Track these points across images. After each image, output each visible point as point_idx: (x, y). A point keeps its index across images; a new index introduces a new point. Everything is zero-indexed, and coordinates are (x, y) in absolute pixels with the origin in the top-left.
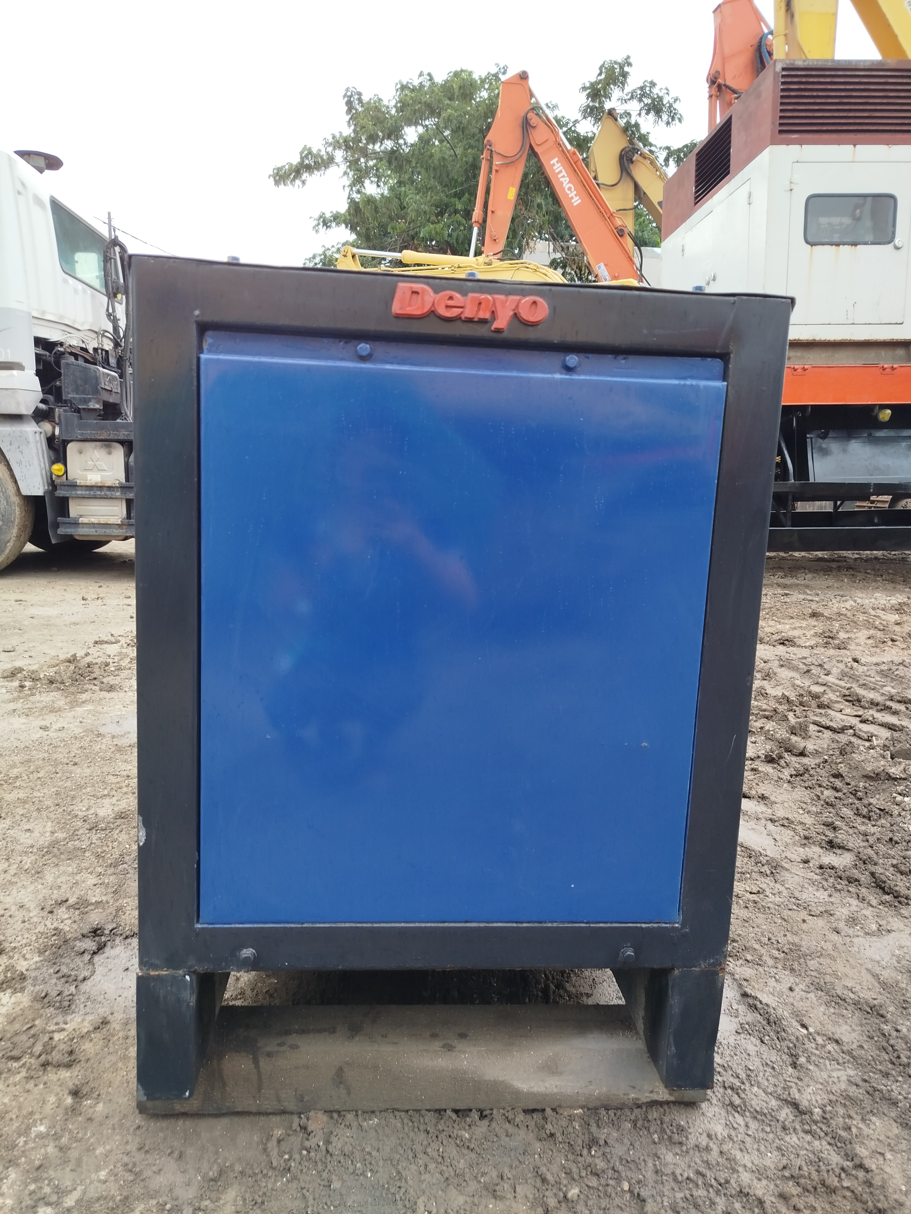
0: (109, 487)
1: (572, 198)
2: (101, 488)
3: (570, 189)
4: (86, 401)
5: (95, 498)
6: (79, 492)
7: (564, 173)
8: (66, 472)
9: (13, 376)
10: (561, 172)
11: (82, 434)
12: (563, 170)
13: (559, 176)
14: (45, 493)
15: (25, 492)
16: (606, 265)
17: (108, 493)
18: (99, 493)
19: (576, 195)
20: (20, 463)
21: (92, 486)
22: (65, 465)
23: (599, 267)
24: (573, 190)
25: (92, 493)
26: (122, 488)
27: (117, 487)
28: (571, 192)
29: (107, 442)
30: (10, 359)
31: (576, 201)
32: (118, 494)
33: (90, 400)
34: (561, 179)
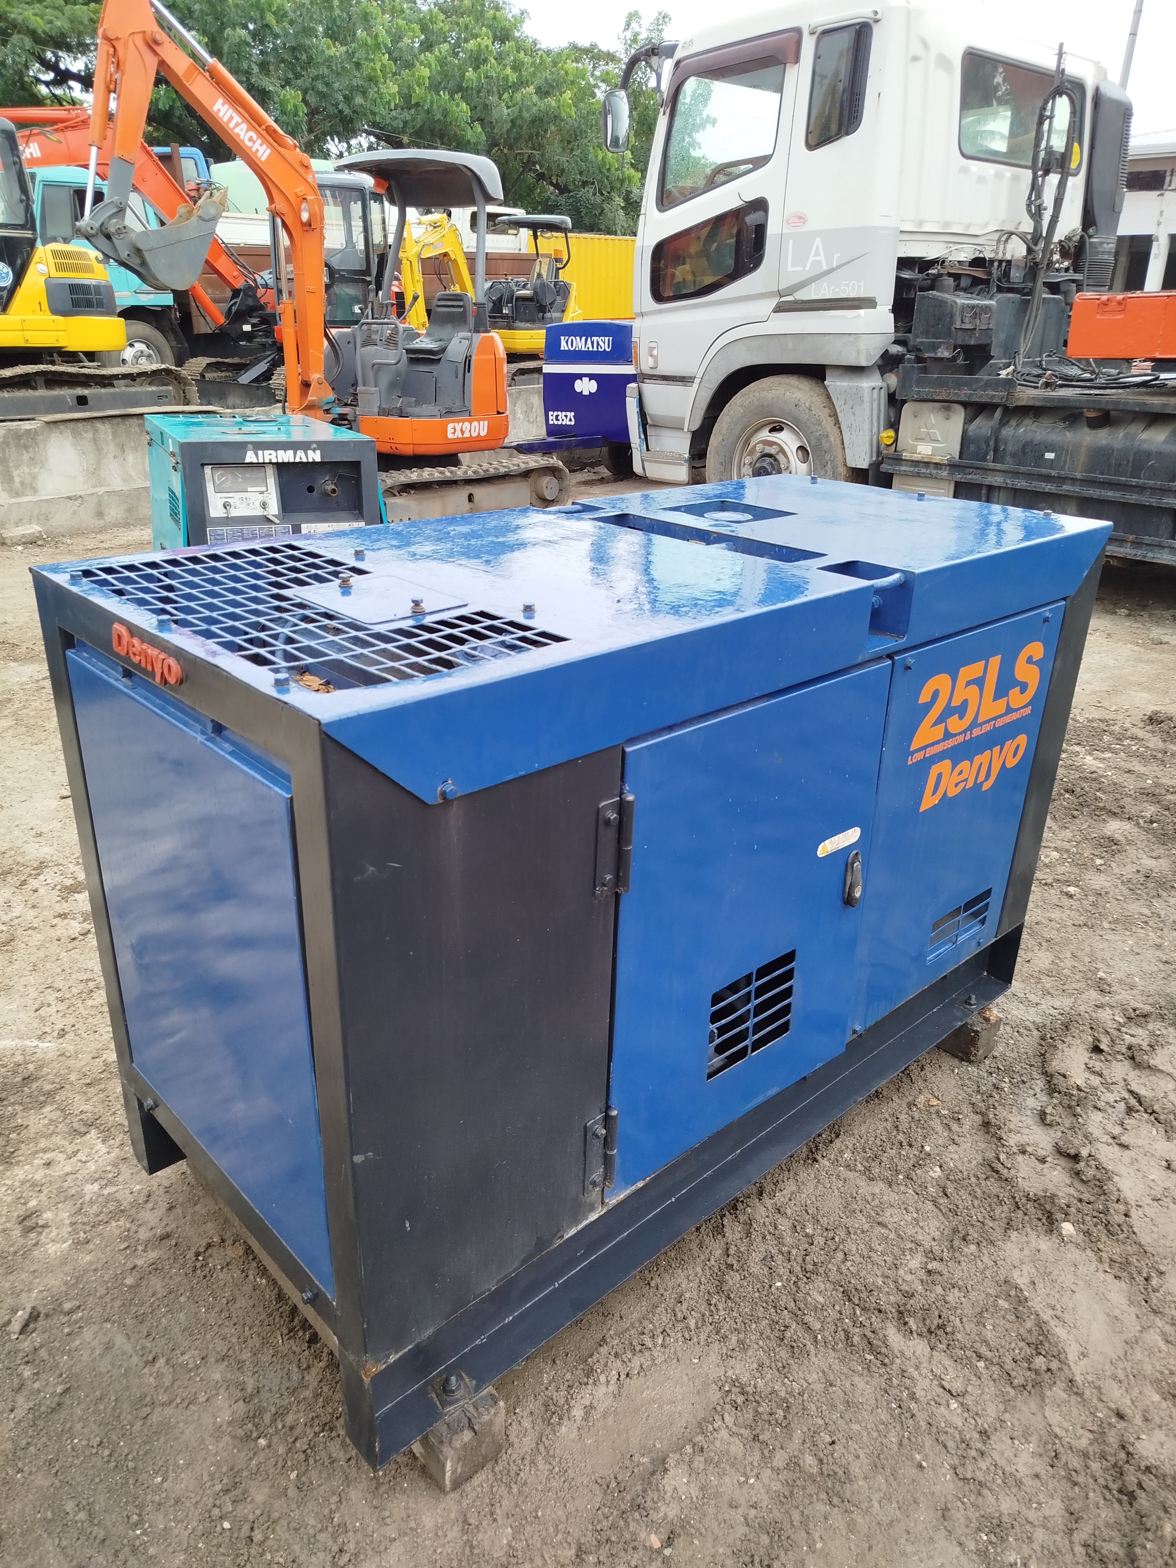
0: (936, 464)
2: (927, 464)
4: (934, 347)
5: (918, 475)
6: (903, 468)
8: (896, 440)
9: (859, 316)
11: (918, 393)
14: (870, 465)
15: (852, 463)
17: (934, 472)
18: (924, 470)
20: (850, 427)
21: (918, 462)
22: (897, 432)
25: (916, 470)
26: (953, 466)
27: (946, 465)
29: (947, 404)
30: (862, 294)
32: (945, 473)
33: (939, 345)
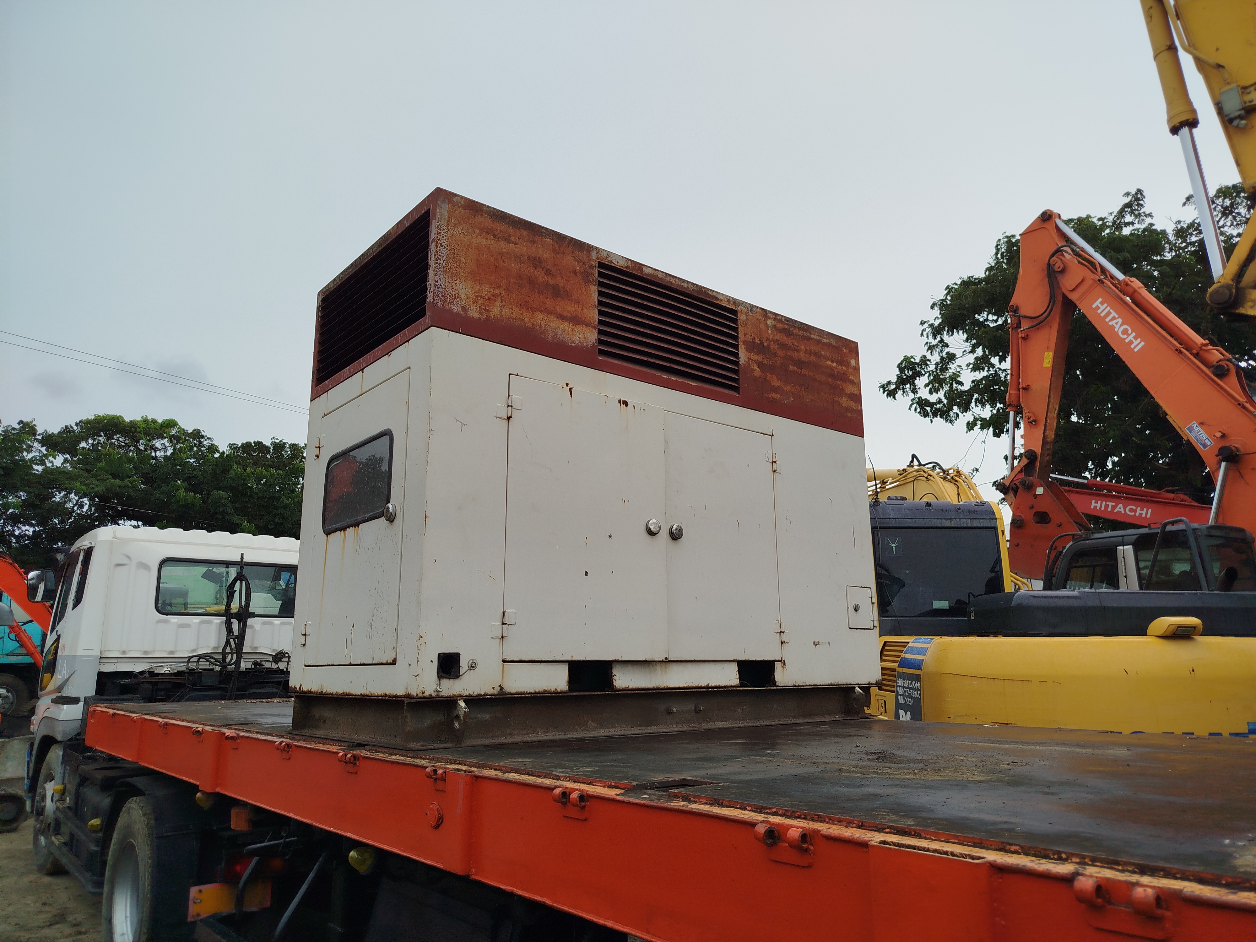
1: (1131, 342)
3: (1125, 332)
7: (1114, 314)
10: (1109, 313)
12: (1111, 311)
13: (1107, 320)
16: (1201, 424)
19: (1136, 338)
23: (1191, 429)
24: (1130, 332)
28: (1128, 335)
31: (1138, 345)
34: (1110, 323)
